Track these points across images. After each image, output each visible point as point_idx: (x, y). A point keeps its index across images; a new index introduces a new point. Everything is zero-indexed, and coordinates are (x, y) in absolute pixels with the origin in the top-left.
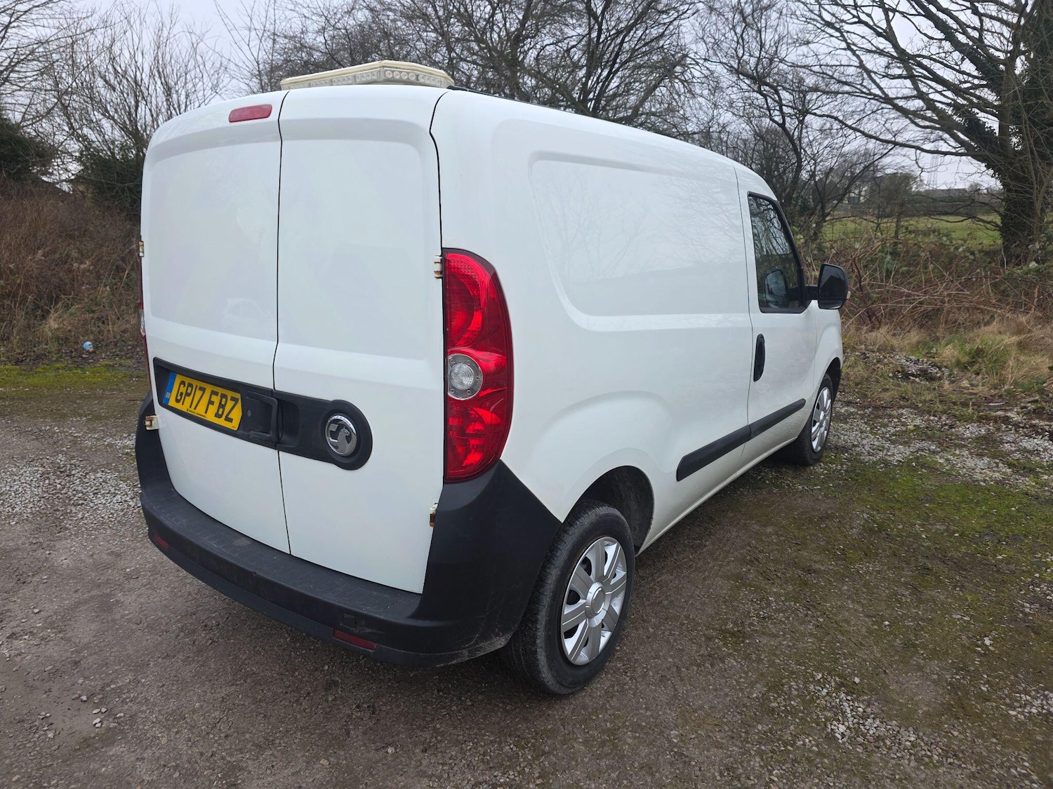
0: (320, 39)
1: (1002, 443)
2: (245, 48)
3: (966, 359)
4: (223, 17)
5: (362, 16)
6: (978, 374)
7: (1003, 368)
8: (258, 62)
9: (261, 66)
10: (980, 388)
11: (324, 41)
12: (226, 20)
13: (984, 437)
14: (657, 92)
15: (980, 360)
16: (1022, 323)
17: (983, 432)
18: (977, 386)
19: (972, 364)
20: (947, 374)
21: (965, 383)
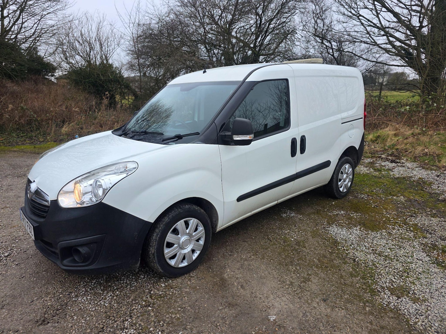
0: (157, 26)
1: (376, 164)
2: (128, 28)
3: (374, 139)
4: (120, 16)
5: (172, 16)
6: (378, 144)
7: (386, 141)
8: (132, 33)
9: (134, 35)
10: (377, 148)
11: (158, 27)
12: (121, 18)
13: (371, 162)
14: (281, 45)
15: (379, 139)
16: (397, 127)
17: (372, 161)
18: (376, 148)
19: (376, 140)
20: (367, 144)
21: (373, 147)
